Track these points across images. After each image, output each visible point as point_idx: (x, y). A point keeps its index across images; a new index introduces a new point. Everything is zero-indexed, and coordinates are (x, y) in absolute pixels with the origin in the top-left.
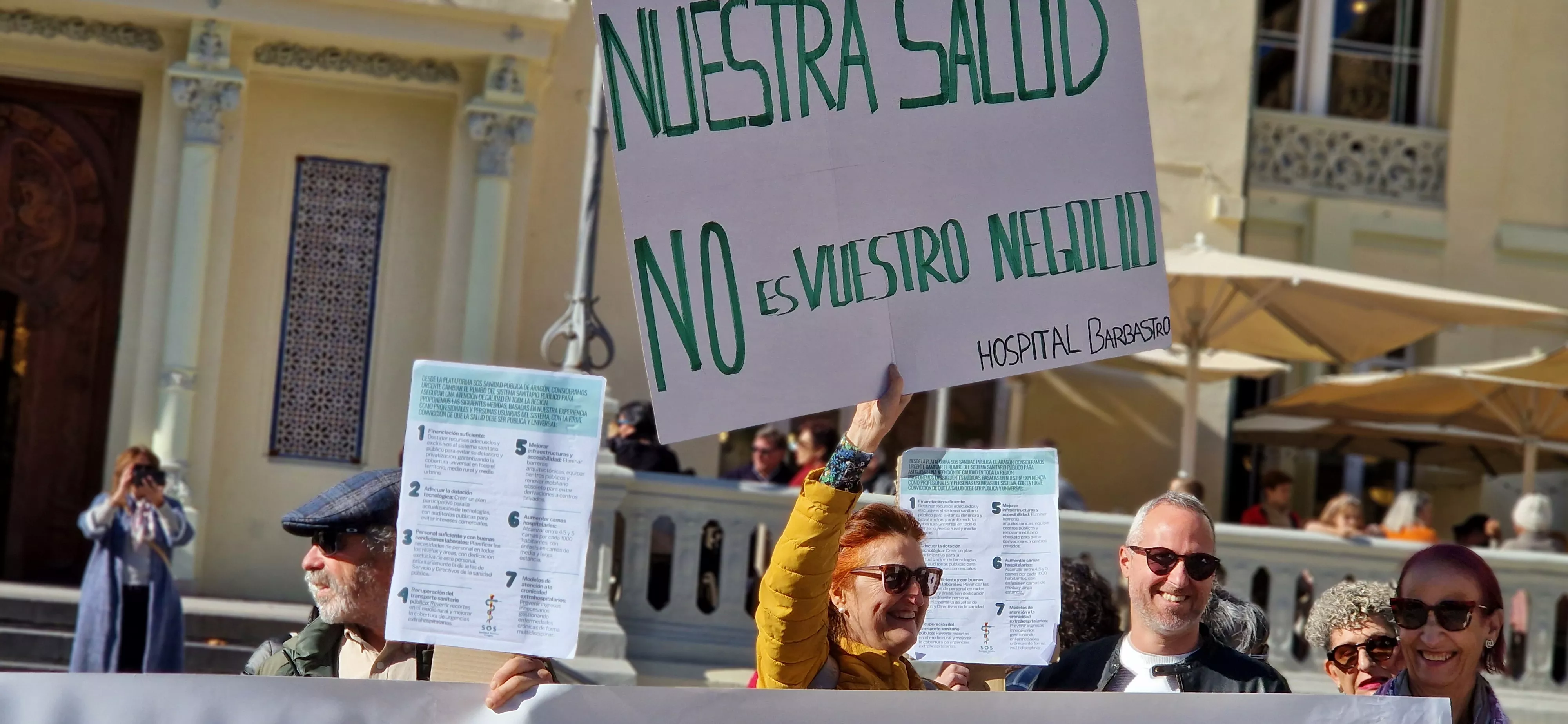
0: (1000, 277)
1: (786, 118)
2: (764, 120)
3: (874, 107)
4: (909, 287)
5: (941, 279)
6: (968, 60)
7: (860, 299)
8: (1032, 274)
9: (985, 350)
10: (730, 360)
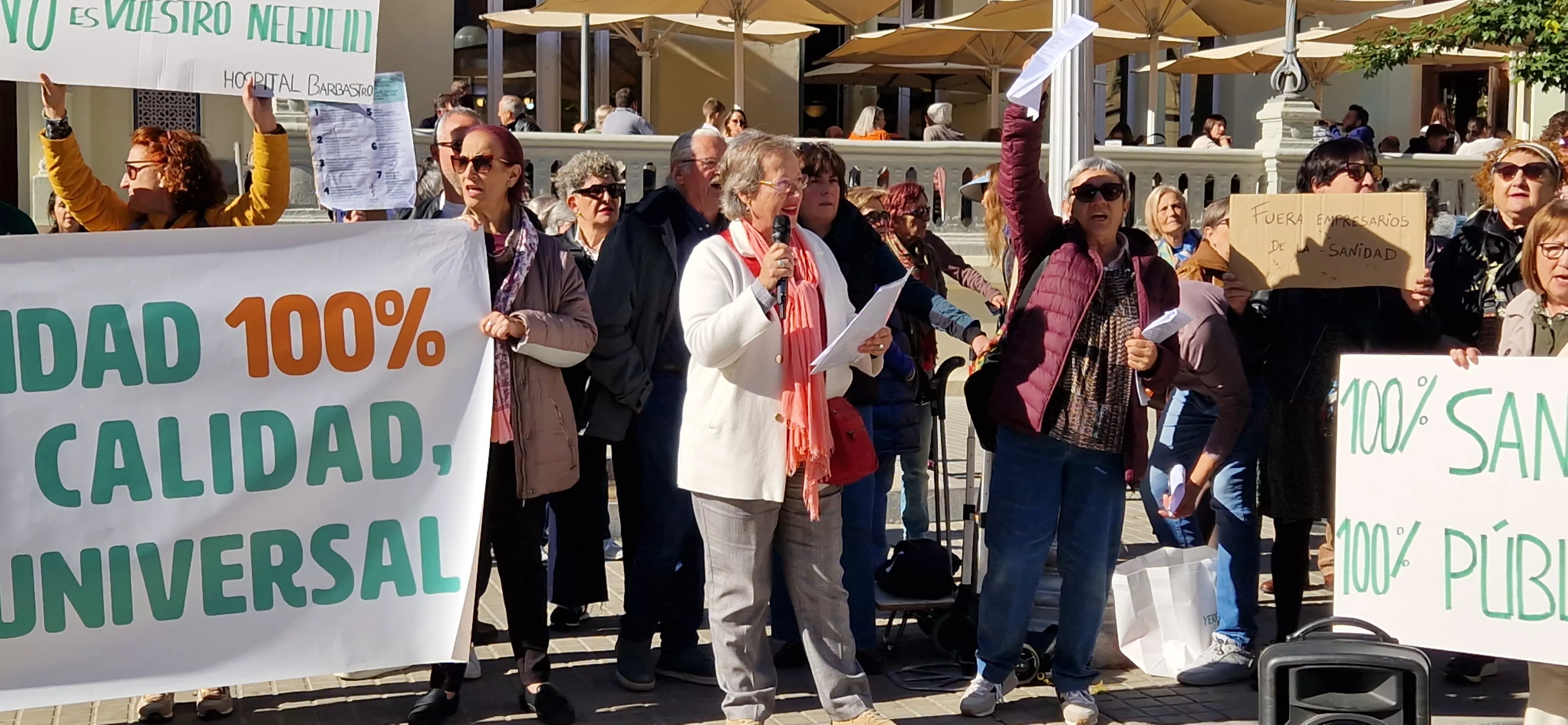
0: (250, 37)
4: (185, 30)
5: (209, 31)
7: (147, 29)
8: (274, 40)
10: (38, 42)
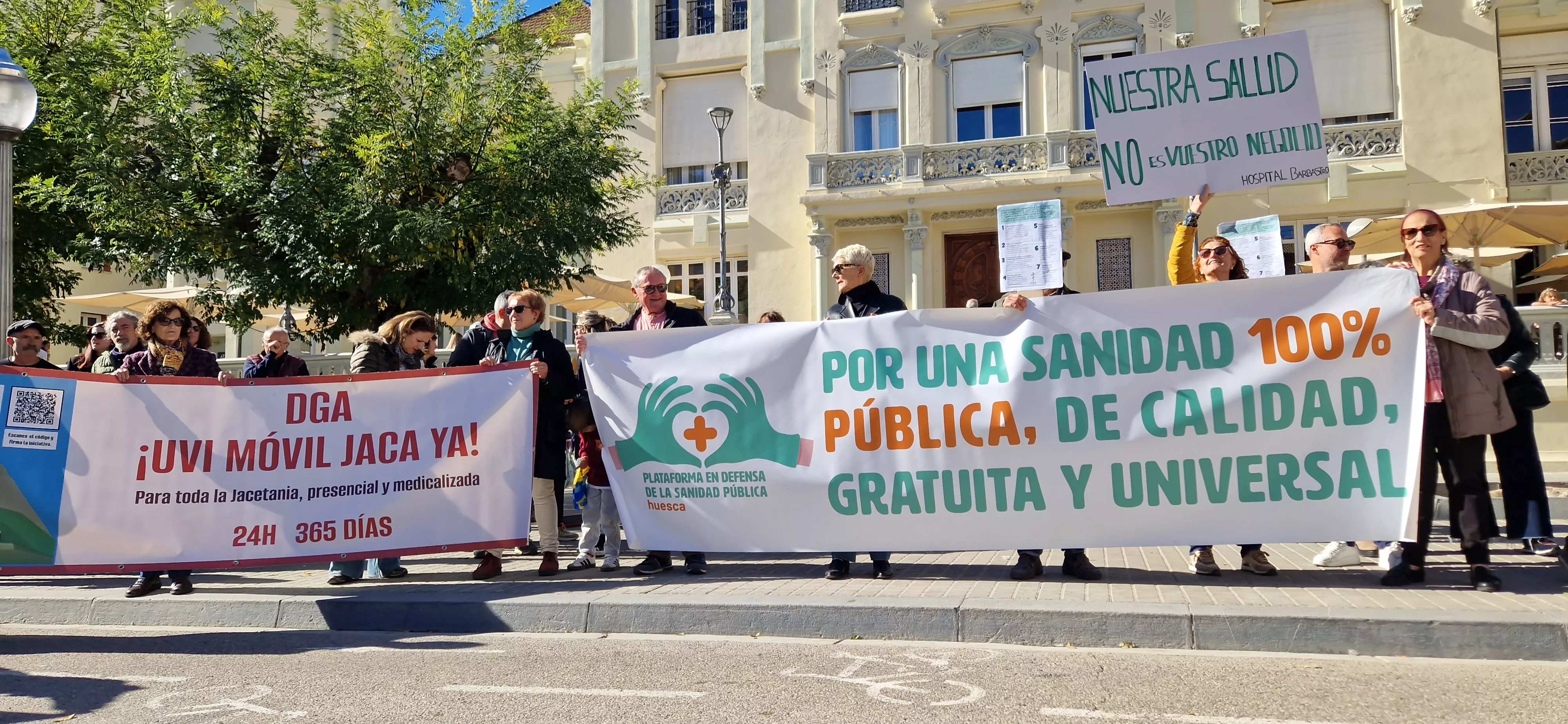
0: (1251, 154)
1: (1162, 106)
2: (1154, 107)
3: (1198, 101)
4: (1213, 159)
5: (1227, 156)
6: (1237, 83)
7: (1192, 163)
8: (1265, 153)
9: (1245, 178)
10: (1137, 181)
